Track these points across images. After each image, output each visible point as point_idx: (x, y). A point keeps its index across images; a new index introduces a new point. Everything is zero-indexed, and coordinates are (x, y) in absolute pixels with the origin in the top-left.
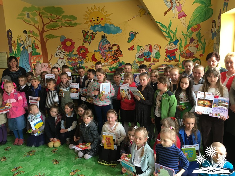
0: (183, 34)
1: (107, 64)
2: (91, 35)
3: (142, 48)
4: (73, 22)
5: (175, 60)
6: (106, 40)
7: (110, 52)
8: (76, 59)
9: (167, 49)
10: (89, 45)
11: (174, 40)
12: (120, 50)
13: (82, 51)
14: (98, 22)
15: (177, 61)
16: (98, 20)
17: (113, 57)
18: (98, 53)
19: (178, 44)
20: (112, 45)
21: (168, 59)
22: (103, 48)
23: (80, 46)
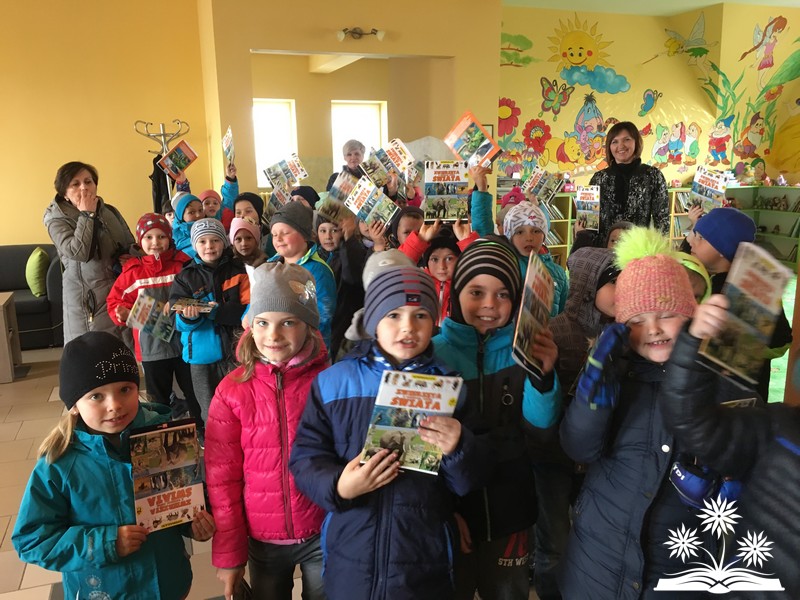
0: (748, 104)
1: (591, 169)
2: (561, 93)
3: (667, 132)
4: (522, 55)
5: (724, 160)
7: (600, 139)
8: (520, 156)
9: (711, 137)
10: (555, 120)
13: (537, 133)
14: (581, 59)
15: (727, 163)
16: (580, 55)
18: (573, 140)
19: (732, 125)
20: (607, 122)
21: (712, 159)
22: (586, 129)
23: (532, 121)
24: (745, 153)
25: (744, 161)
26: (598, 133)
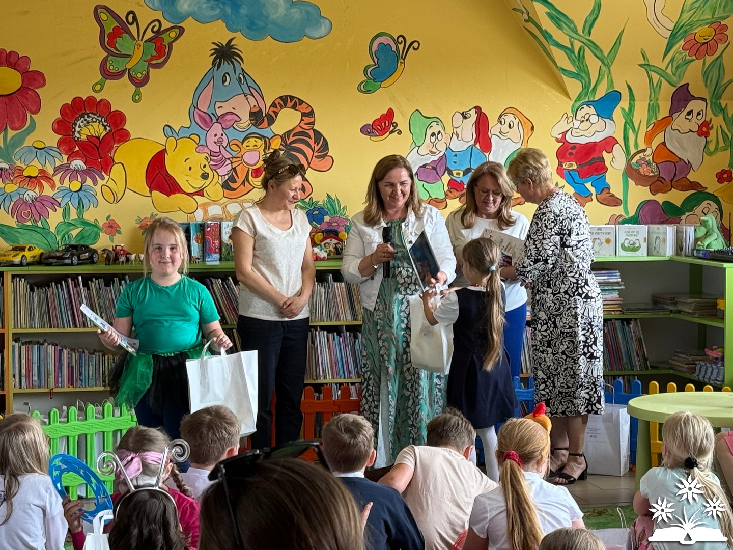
0: (647, 66)
2: (149, 40)
3: (440, 128)
5: (604, 195)
6: (239, 71)
7: (260, 142)
8: (48, 179)
9: (563, 140)
10: (136, 98)
11: (601, 93)
12: (318, 135)
13: (91, 128)
15: (613, 201)
18: (187, 147)
19: (617, 114)
20: (274, 105)
23: (77, 101)
24: (660, 179)
25: (660, 198)
26: (254, 129)
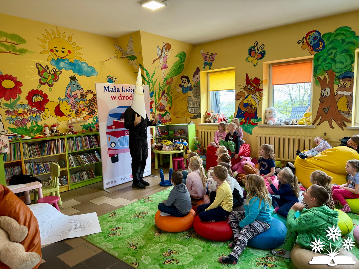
0: (159, 86)
1: (80, 120)
2: (53, 74)
4: (18, 47)
6: (77, 83)
7: (83, 102)
8: (26, 114)
10: (50, 90)
13: (37, 99)
14: (64, 55)
16: (63, 52)
17: (88, 110)
18: (65, 103)
19: (153, 96)
20: (86, 92)
22: (73, 96)
23: (33, 91)
26: (82, 99)
